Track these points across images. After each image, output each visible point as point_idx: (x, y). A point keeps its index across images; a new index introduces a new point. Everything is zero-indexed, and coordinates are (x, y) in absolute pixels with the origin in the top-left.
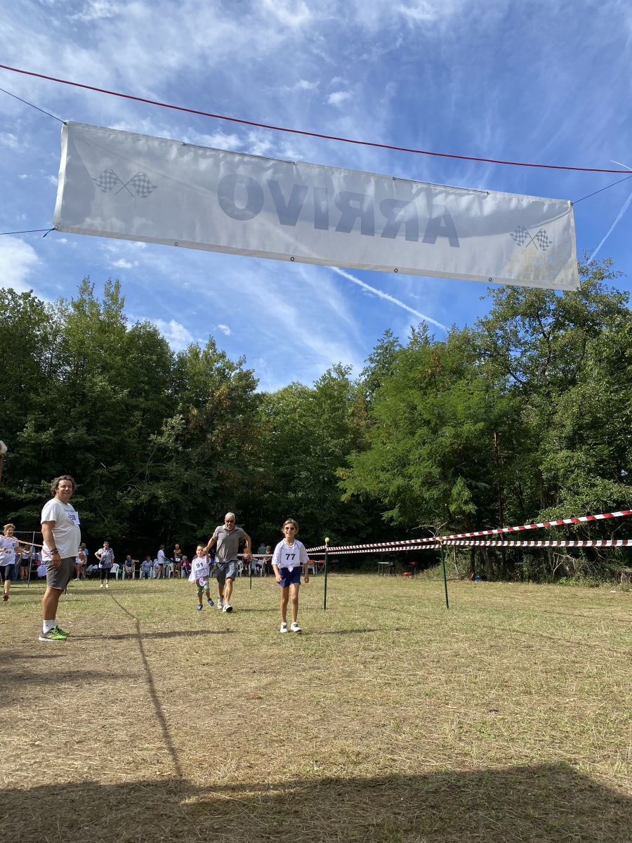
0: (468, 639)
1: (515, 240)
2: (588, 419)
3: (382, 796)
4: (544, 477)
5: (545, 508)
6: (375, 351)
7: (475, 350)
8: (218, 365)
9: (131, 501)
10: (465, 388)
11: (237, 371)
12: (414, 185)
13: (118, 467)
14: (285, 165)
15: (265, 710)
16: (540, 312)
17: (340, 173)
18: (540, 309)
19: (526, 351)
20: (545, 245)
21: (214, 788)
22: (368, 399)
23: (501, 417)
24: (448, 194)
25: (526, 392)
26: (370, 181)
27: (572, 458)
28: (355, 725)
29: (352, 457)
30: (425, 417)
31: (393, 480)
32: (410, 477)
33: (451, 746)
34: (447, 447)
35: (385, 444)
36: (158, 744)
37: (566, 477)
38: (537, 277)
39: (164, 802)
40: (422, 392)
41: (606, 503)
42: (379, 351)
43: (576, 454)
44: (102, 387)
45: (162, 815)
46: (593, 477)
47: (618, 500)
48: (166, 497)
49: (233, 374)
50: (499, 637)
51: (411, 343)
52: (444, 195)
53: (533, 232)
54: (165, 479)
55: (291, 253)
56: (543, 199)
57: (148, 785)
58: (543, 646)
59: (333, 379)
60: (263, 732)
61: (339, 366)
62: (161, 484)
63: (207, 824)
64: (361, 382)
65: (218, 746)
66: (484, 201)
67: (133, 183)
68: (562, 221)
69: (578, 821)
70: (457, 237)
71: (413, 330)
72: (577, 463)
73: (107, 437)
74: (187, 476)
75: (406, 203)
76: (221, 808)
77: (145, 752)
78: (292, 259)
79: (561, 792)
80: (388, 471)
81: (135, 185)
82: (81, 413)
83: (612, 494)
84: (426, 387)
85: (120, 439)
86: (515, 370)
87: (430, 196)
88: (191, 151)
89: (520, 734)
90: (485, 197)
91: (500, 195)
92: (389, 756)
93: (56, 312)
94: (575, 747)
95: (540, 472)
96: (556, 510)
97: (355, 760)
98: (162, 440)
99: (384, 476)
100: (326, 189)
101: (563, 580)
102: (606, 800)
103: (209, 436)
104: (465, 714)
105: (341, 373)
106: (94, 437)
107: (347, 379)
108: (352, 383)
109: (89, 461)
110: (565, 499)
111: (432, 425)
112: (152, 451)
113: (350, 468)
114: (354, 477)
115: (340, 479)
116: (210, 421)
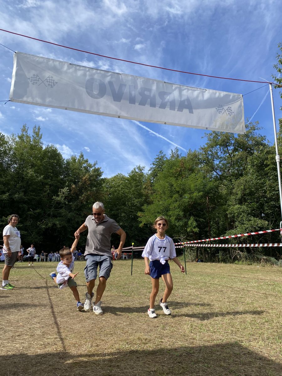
0: (195, 288)
1: (218, 111)
2: (248, 191)
3: (157, 358)
4: (229, 217)
5: (229, 230)
6: (155, 160)
7: (199, 160)
8: (85, 165)
9: (44, 226)
10: (194, 177)
11: (93, 168)
12: (174, 86)
13: (38, 211)
14: (116, 75)
15: (104, 320)
16: (227, 144)
17: (141, 79)
18: (227, 143)
19: (221, 161)
20: (231, 113)
21: (81, 356)
22: (152, 181)
23: (210, 190)
24: (188, 90)
25: (221, 179)
26: (154, 83)
27: (241, 208)
28: (145, 326)
29: (145, 207)
30: (177, 189)
32: (170, 216)
33: (187, 335)
34: (186, 203)
35: (159, 202)
36: (55, 336)
37: (238, 217)
38: (227, 128)
39: (57, 362)
40: (176, 178)
41: (255, 228)
42: (157, 160)
44: (31, 174)
45: (56, 369)
46: (250, 217)
47: (260, 227)
48: (60, 225)
49: (91, 169)
50: (209, 287)
51: (171, 157)
52: (187, 90)
53: (226, 108)
54: (59, 217)
55: (118, 114)
56: (230, 93)
57: (50, 355)
58: (228, 291)
59: (137, 172)
60: (103, 330)
61: (139, 166)
62: (57, 219)
63: (77, 372)
64: (149, 174)
65: (83, 337)
66: (204, 93)
67: (46, 81)
68: (238, 103)
69: (243, 368)
70: (192, 109)
71: (172, 151)
72: (243, 210)
73: (33, 197)
74: (70, 215)
75: (170, 93)
76: (84, 365)
77: (49, 340)
78: (119, 117)
79: (236, 355)
80: (161, 213)
81: (47, 82)
82: (21, 186)
83: (258, 224)
84: (178, 177)
86: (217, 169)
87: (180, 91)
88: (74, 67)
89: (218, 329)
90: (205, 92)
91: (211, 91)
92: (160, 340)
93: (11, 140)
94: (242, 335)
95: (227, 214)
96: (233, 231)
97: (145, 342)
98: (59, 199)
100: (135, 86)
101: (237, 262)
102: (255, 358)
103: (80, 197)
104: (194, 321)
105: (140, 169)
106: (27, 197)
107: (143, 172)
108: (145, 174)
109: (25, 208)
110: (238, 226)
111: (180, 193)
112: (54, 203)
113: (143, 212)
114: (145, 216)
115: (139, 217)
116: (81, 190)
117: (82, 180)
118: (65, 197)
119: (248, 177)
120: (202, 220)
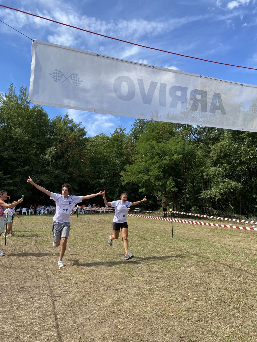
4: (205, 178)
5: (204, 190)
6: (136, 121)
8: (70, 125)
10: (174, 141)
11: (78, 128)
13: (27, 168)
22: (132, 141)
23: (188, 152)
25: (198, 142)
27: (216, 171)
29: (127, 167)
30: (158, 151)
31: (144, 177)
34: (166, 164)
35: (141, 162)
37: (214, 178)
40: (157, 141)
41: (229, 189)
42: (138, 121)
43: (218, 169)
44: (19, 133)
46: (224, 179)
48: (48, 181)
49: (76, 129)
54: (46, 174)
59: (118, 133)
61: (121, 127)
64: (130, 134)
71: (152, 113)
72: (218, 173)
73: (22, 155)
74: (56, 172)
80: (142, 173)
81: (72, 79)
82: (10, 144)
83: (232, 185)
85: (27, 155)
86: (195, 133)
95: (203, 176)
96: (209, 191)
98: (46, 157)
99: (140, 175)
103: (66, 156)
105: (122, 130)
106: (16, 155)
107: (124, 133)
108: (126, 134)
109: (14, 165)
110: (213, 187)
111: (161, 155)
112: (41, 161)
113: (126, 171)
114: (128, 175)
115: (122, 176)
116: (66, 149)
117: (67, 139)
118: (52, 155)
119: (225, 142)
120: (180, 180)
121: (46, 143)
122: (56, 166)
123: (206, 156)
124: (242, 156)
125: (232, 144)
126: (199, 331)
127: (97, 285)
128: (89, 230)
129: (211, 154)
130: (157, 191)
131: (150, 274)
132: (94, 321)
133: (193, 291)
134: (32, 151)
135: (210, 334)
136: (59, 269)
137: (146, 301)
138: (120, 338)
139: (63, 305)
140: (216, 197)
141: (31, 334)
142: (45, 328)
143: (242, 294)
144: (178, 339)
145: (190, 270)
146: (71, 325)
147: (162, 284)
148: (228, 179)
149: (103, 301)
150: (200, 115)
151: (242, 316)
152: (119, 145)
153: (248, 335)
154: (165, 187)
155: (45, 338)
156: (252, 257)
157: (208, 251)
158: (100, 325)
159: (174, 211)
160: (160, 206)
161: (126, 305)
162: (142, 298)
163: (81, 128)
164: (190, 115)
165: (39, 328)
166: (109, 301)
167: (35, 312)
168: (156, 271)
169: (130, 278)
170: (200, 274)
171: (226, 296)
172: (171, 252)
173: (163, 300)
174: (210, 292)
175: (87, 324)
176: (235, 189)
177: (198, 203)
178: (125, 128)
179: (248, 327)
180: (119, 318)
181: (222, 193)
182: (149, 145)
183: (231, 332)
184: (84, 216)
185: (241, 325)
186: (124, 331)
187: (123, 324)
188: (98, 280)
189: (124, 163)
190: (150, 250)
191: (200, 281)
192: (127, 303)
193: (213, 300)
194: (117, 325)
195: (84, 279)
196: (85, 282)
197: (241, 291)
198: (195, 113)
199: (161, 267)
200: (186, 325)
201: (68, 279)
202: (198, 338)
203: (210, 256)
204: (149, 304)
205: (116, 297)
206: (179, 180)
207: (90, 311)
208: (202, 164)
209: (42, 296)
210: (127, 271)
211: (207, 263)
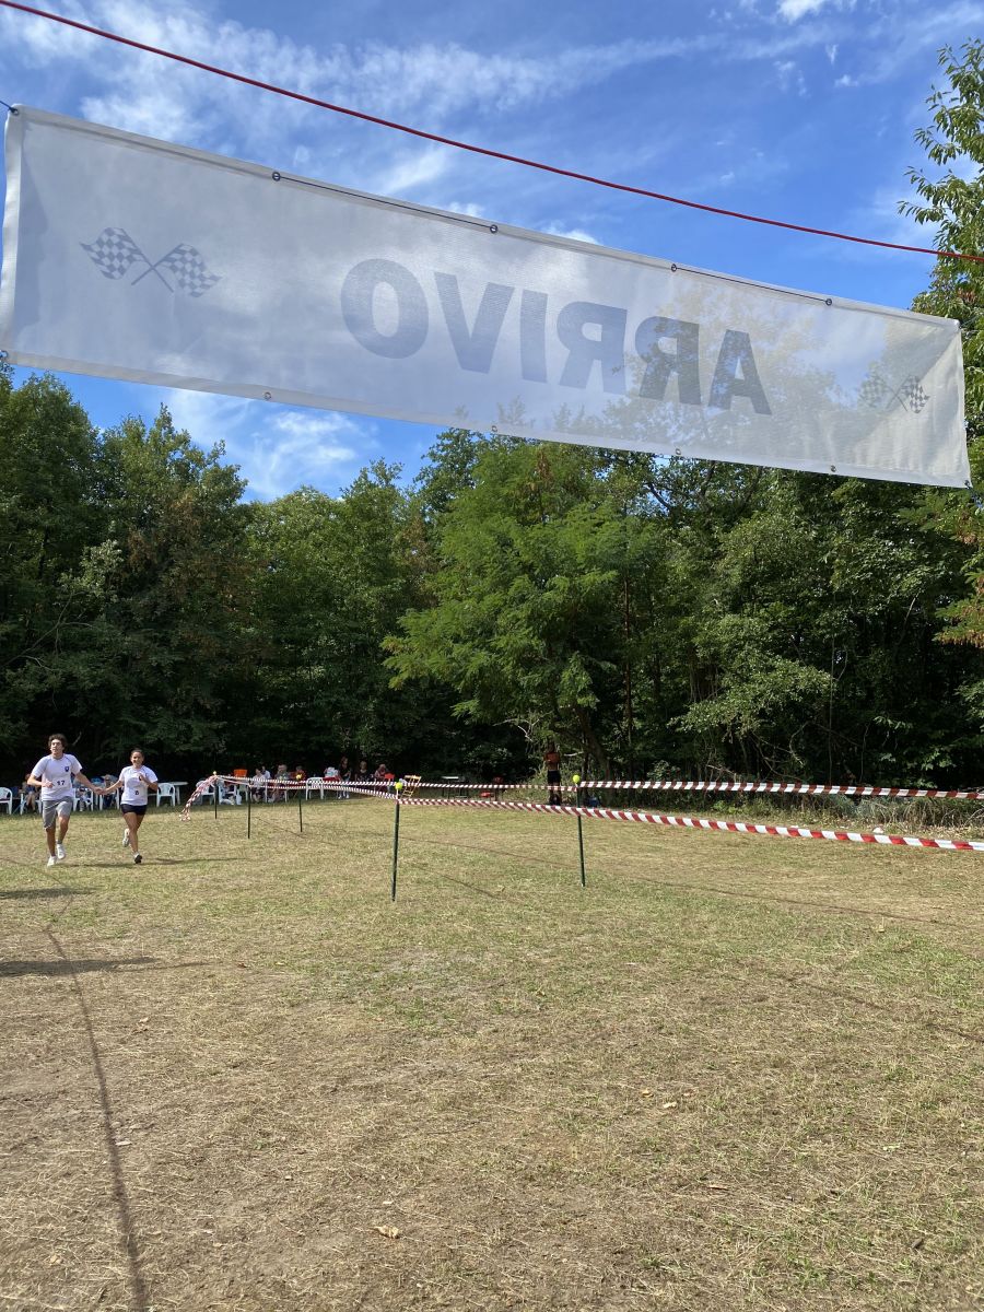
4: (700, 655)
5: (698, 702)
6: (439, 442)
8: (178, 456)
9: (32, 686)
10: (586, 516)
11: (210, 467)
13: (7, 627)
22: (427, 519)
23: (637, 560)
25: (674, 523)
27: (741, 627)
29: (408, 619)
30: (525, 558)
31: (472, 655)
32: (500, 653)
34: (557, 607)
35: (460, 600)
37: (731, 655)
40: (520, 519)
41: (788, 697)
42: (446, 442)
43: (748, 620)
46: (770, 656)
48: (93, 679)
49: (202, 472)
54: (85, 649)
59: (372, 486)
61: (381, 463)
62: (82, 656)
64: (416, 491)
72: (747, 635)
74: (129, 641)
80: (465, 642)
81: (174, 268)
83: (797, 681)
85: (6, 578)
86: (660, 486)
95: (692, 649)
96: (713, 704)
98: (84, 582)
99: (459, 650)
101: (719, 806)
103: (164, 577)
108: (401, 492)
110: (729, 688)
111: (536, 573)
112: (65, 601)
113: (405, 636)
114: (411, 651)
115: (388, 654)
116: (164, 551)
117: (169, 512)
118: (107, 575)
119: (772, 521)
120: (609, 664)
121: (81, 524)
122: (126, 620)
123: (703, 573)
124: (832, 571)
125: (796, 527)
126: (683, 1226)
127: (297, 1074)
128: (262, 867)
129: (720, 566)
130: (526, 707)
131: (498, 1021)
132: (285, 1214)
133: (659, 1079)
134: (28, 559)
135: (722, 1233)
136: (146, 1019)
137: (485, 1125)
138: (387, 1271)
139: (164, 1160)
140: (741, 725)
141: (35, 1282)
142: (92, 1255)
143: (837, 1078)
144: (606, 1260)
145: (646, 1001)
146: (196, 1236)
147: (545, 1058)
148: (784, 658)
149: (320, 1135)
150: (681, 420)
151: (837, 1158)
152: (377, 534)
153: (858, 1227)
154: (555, 694)
155: (92, 1292)
156: (872, 942)
157: (713, 928)
158: (307, 1227)
159: (588, 781)
160: (536, 764)
161: (409, 1145)
162: (468, 1117)
163: (223, 467)
164: (643, 421)
165: (66, 1254)
166: (341, 1133)
167: (48, 1193)
168: (521, 1012)
169: (424, 1042)
170: (685, 1014)
171: (781, 1090)
172: (579, 935)
173: (550, 1118)
174: (721, 1077)
175: (259, 1227)
176: (810, 696)
177: (675, 749)
178: (397, 468)
179: (859, 1197)
180: (383, 1194)
181: (762, 709)
182: (491, 531)
183: (801, 1222)
184: (242, 814)
185: (833, 1193)
186: (401, 1245)
187: (399, 1216)
188: (300, 1056)
189: (395, 605)
190: (500, 934)
191: (685, 1041)
192: (412, 1139)
193: (734, 1107)
194: (374, 1221)
195: (245, 1055)
196: (248, 1065)
197: (834, 1067)
198: (662, 413)
199: (540, 994)
200: (636, 1204)
201: (179, 1060)
202: (678, 1250)
203: (722, 947)
204: (495, 1135)
205: (370, 1117)
206: (606, 665)
207: (271, 1176)
208: (688, 605)
209: (79, 1129)
210: (412, 1016)
211: (711, 972)
